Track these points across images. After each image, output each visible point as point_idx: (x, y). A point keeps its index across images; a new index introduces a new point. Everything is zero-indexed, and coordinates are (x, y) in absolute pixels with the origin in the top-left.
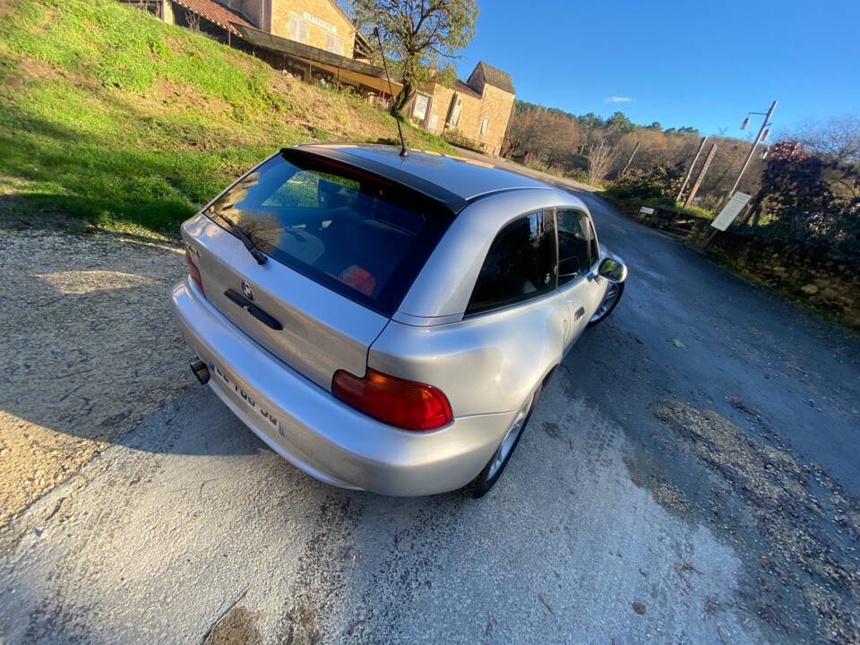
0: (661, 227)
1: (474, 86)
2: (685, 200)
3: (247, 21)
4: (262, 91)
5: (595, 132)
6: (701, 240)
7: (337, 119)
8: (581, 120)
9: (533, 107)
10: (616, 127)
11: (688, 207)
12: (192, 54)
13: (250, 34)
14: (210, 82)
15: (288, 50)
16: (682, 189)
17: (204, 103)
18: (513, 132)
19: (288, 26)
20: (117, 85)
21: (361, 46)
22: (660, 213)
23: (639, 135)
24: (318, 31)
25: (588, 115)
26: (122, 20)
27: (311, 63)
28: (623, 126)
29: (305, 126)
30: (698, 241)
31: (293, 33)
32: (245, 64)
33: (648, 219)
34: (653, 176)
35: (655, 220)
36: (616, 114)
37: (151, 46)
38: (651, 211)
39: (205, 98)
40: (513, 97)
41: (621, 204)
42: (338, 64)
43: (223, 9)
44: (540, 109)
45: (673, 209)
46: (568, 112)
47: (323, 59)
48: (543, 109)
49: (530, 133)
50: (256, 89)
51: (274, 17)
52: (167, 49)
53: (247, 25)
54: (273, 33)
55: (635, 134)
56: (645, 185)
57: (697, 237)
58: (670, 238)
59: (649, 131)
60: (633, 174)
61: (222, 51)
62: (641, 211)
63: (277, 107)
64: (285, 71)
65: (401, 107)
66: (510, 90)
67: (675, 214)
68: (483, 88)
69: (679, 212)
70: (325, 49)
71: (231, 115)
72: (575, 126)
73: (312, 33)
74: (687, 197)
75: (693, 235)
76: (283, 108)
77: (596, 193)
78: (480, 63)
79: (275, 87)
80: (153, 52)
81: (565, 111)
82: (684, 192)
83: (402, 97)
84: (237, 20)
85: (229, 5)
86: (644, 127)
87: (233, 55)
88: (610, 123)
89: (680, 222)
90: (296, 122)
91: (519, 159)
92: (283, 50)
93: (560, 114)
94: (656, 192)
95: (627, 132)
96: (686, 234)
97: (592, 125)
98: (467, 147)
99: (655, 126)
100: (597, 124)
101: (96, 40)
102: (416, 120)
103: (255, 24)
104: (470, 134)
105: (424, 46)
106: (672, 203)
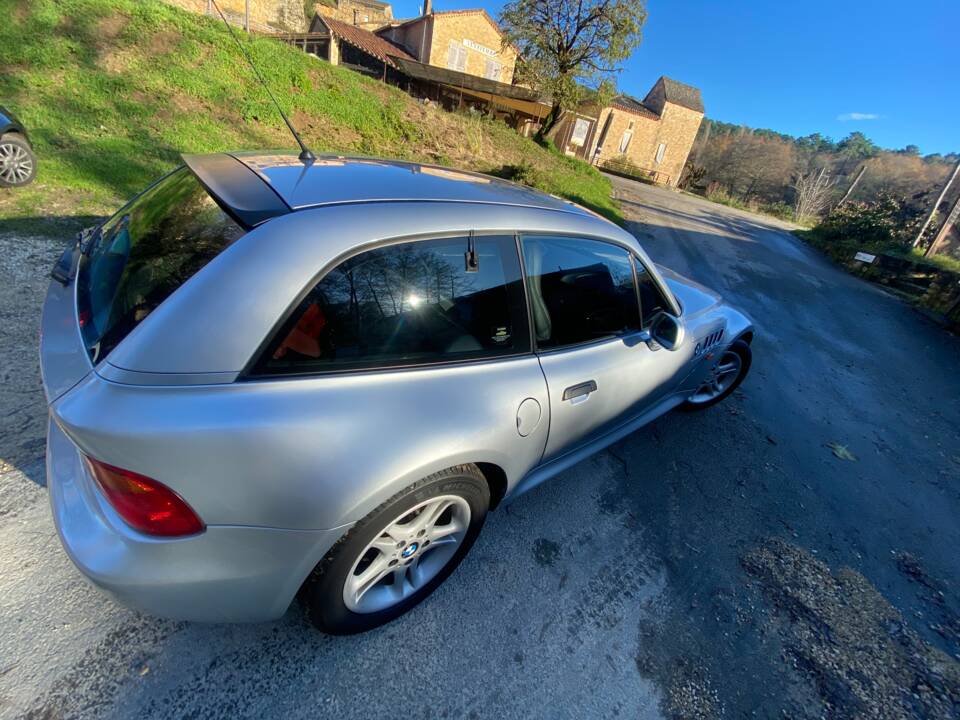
0: (885, 281)
1: (651, 107)
2: (926, 245)
3: (406, 52)
4: (395, 121)
5: (820, 157)
6: (943, 303)
7: (468, 147)
8: (801, 143)
9: (734, 129)
10: (851, 152)
11: (931, 255)
12: (331, 87)
13: (406, 66)
14: (343, 113)
15: (442, 80)
16: (923, 230)
17: (335, 134)
18: (704, 158)
19: (447, 55)
20: (256, 118)
21: (521, 69)
22: (884, 262)
23: (885, 161)
24: (478, 57)
25: (811, 137)
26: (270, 55)
27: (462, 90)
28: (861, 150)
29: (431, 155)
30: (938, 305)
31: (451, 60)
32: (382, 94)
33: (865, 269)
34: (879, 212)
35: (877, 272)
36: (853, 134)
37: (294, 80)
38: (870, 258)
39: (337, 130)
40: (701, 116)
41: (828, 248)
42: (491, 90)
43: (386, 43)
44: (743, 131)
45: (905, 257)
46: (783, 133)
47: (476, 85)
48: (748, 130)
49: (726, 160)
50: (389, 119)
51: (434, 47)
52: (308, 82)
53: (407, 57)
54: (431, 63)
55: (879, 160)
56: (868, 222)
57: (938, 299)
58: (898, 298)
59: (900, 157)
60: (852, 207)
61: (362, 81)
62: (856, 258)
63: (407, 137)
64: (427, 100)
65: (547, 132)
66: (697, 106)
67: (908, 265)
68: (662, 107)
69: (916, 262)
70: (482, 76)
71: (358, 146)
72: (792, 150)
73: (470, 60)
74: (931, 241)
75: (931, 295)
76: (413, 137)
77: (796, 233)
78: (661, 78)
79: (409, 116)
80: (294, 86)
81: (778, 132)
82: (925, 234)
83: (550, 120)
84: (398, 53)
85: (393, 39)
86: (893, 152)
87: (372, 84)
88: (843, 145)
89: (916, 276)
90: (423, 151)
91: (700, 191)
92: (437, 79)
93: (772, 135)
94: (882, 234)
95: (868, 157)
96: (921, 293)
97: (816, 148)
98: (635, 176)
99: (909, 151)
100: (825, 147)
101: (243, 75)
102: (573, 147)
103: (415, 56)
104: (640, 161)
105: (578, 61)
106: (907, 249)
